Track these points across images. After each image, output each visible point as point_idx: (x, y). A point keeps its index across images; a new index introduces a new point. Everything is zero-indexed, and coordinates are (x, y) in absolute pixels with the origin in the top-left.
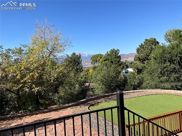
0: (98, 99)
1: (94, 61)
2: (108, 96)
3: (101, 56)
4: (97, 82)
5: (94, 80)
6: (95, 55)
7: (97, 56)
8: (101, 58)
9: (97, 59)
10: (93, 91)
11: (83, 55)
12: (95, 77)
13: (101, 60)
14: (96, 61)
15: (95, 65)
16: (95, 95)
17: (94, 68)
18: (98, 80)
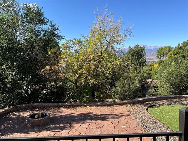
0: (160, 100)
1: (161, 54)
2: (174, 98)
3: (170, 49)
4: (161, 79)
5: (158, 77)
6: (163, 48)
7: (165, 49)
8: (170, 51)
9: (165, 53)
10: (155, 90)
11: (148, 47)
12: (160, 74)
13: (170, 53)
14: (163, 55)
15: (162, 59)
16: (157, 95)
17: (160, 63)
18: (163, 78)
